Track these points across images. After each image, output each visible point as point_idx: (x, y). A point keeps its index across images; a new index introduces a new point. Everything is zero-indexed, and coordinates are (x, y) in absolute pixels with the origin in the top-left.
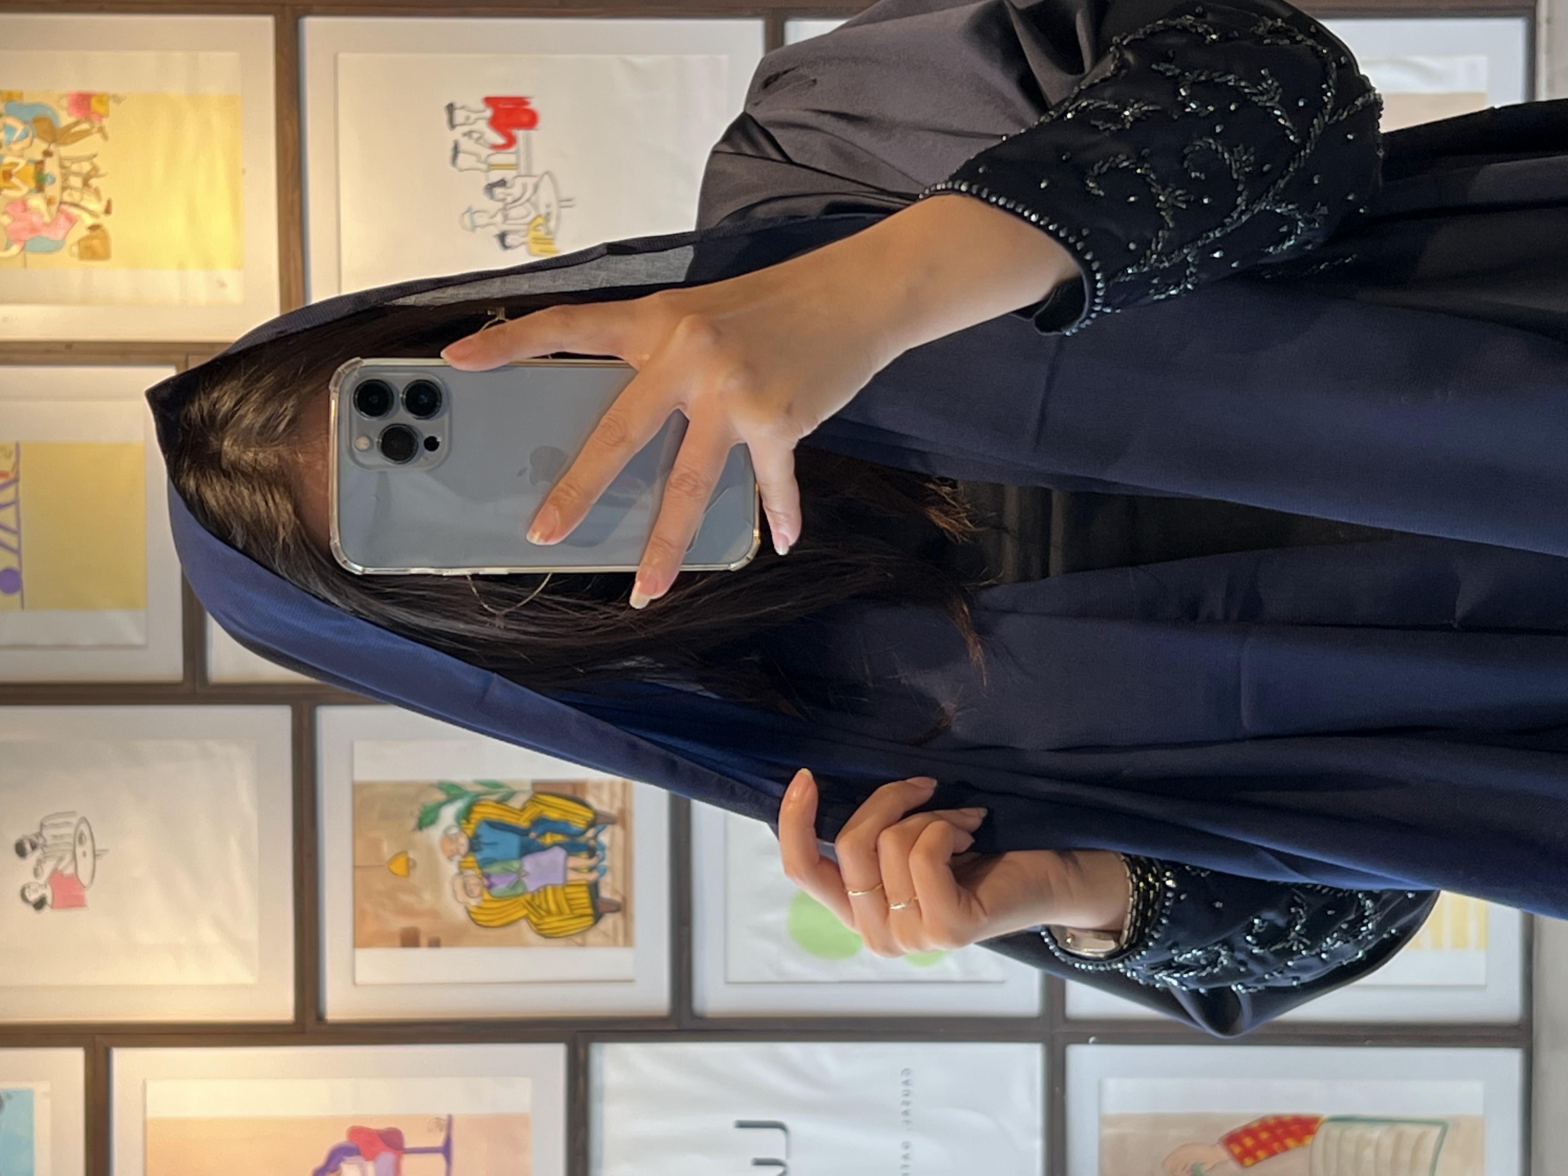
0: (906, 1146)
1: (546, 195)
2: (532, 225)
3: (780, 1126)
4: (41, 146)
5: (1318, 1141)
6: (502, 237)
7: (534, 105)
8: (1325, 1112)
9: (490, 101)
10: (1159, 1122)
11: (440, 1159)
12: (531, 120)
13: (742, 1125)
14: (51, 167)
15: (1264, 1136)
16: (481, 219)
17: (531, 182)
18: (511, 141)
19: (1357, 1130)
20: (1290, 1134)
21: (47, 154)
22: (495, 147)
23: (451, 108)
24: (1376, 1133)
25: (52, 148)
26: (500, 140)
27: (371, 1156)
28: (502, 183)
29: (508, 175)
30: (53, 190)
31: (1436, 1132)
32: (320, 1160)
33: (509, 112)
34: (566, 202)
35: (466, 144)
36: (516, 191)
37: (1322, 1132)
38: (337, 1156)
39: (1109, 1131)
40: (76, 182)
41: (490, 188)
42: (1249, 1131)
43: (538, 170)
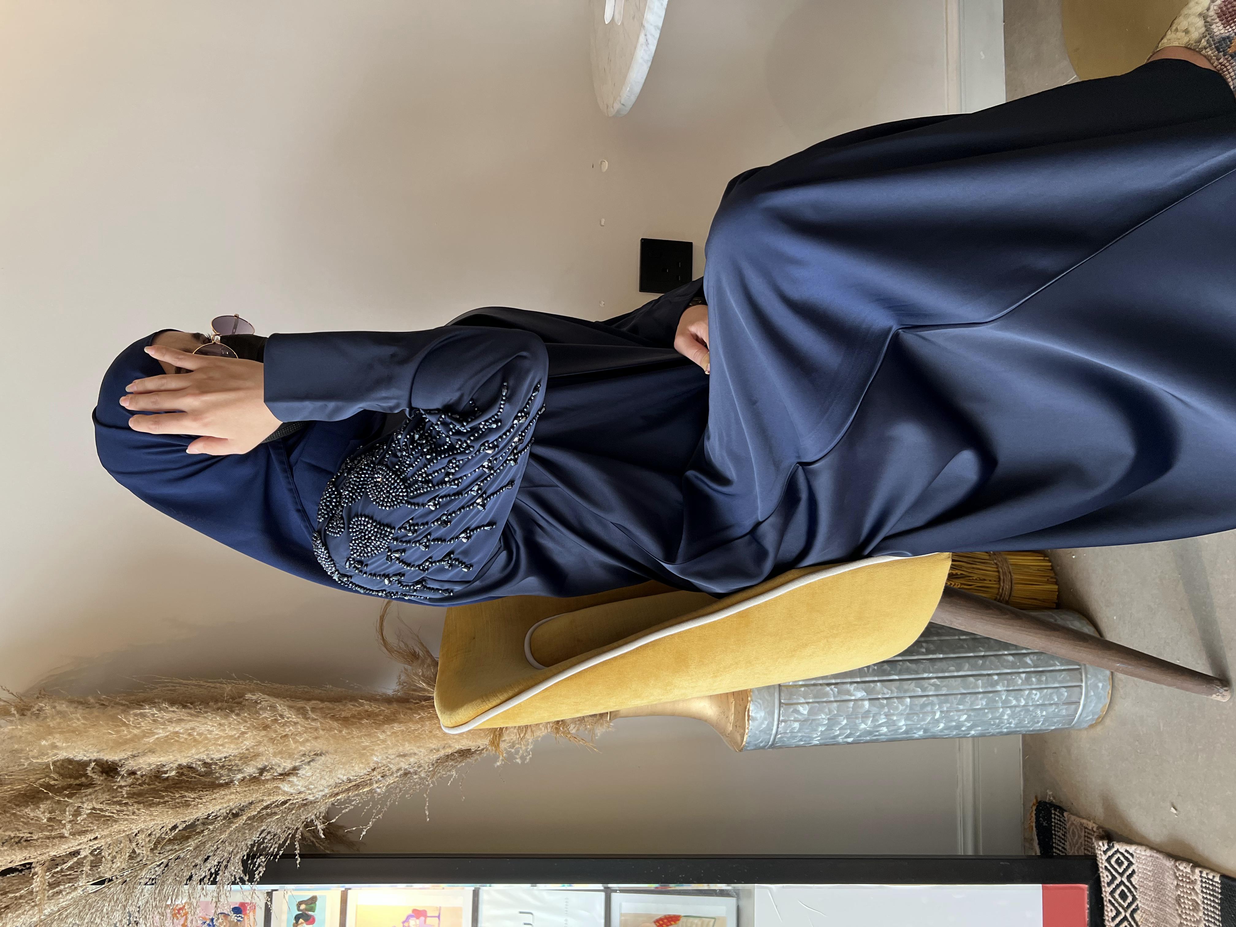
0: (566, 920)
3: (531, 914)
5: (680, 923)
8: (683, 915)
10: (637, 915)
11: (437, 919)
13: (521, 913)
15: (665, 921)
19: (691, 919)
20: (672, 921)
24: (696, 921)
27: (418, 918)
31: (713, 920)
32: (404, 919)
37: (682, 920)
38: (408, 918)
39: (623, 918)
42: (661, 919)
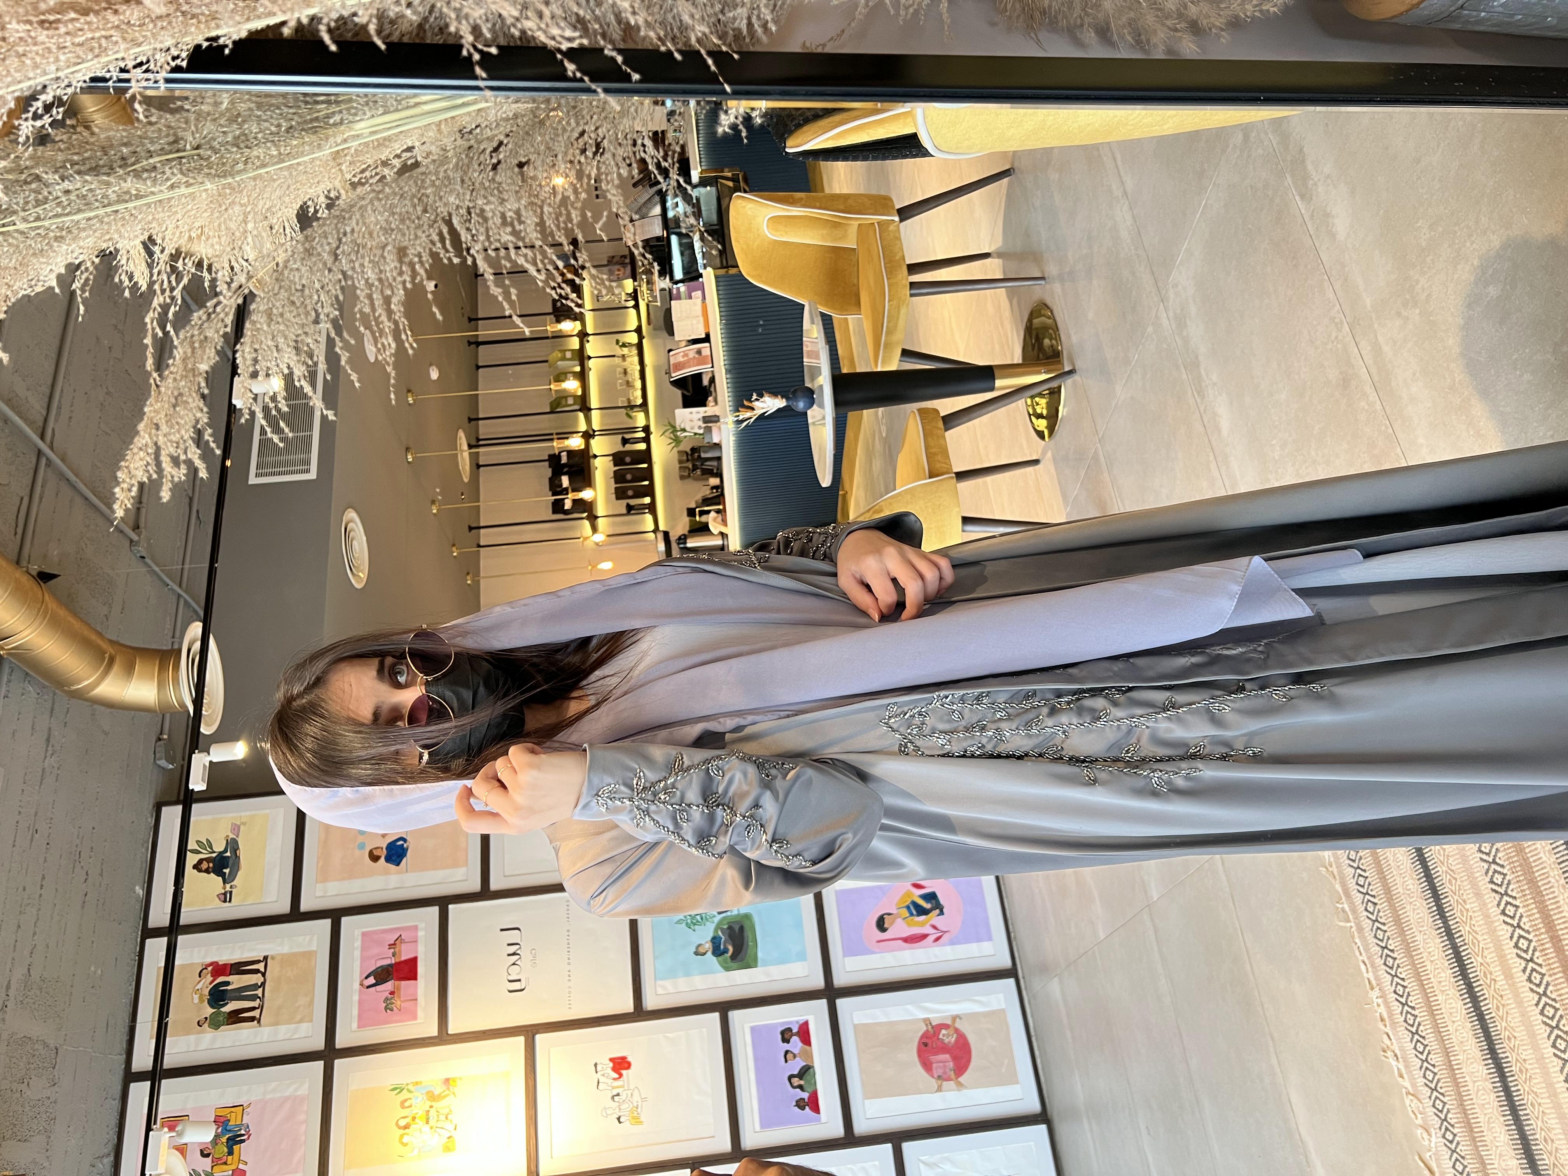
1: (636, 1097)
2: (631, 1112)
4: (429, 1103)
6: (619, 1119)
7: (629, 1059)
9: (611, 1060)
12: (628, 1066)
14: (433, 1112)
16: (609, 1112)
17: (629, 1092)
18: (621, 1075)
21: (431, 1107)
22: (615, 1079)
23: (596, 1065)
25: (433, 1104)
26: (617, 1076)
28: (618, 1095)
29: (619, 1091)
30: (432, 1122)
33: (619, 1064)
34: (644, 1100)
35: (602, 1079)
36: (623, 1097)
40: (443, 1117)
41: (613, 1097)
43: (632, 1087)
